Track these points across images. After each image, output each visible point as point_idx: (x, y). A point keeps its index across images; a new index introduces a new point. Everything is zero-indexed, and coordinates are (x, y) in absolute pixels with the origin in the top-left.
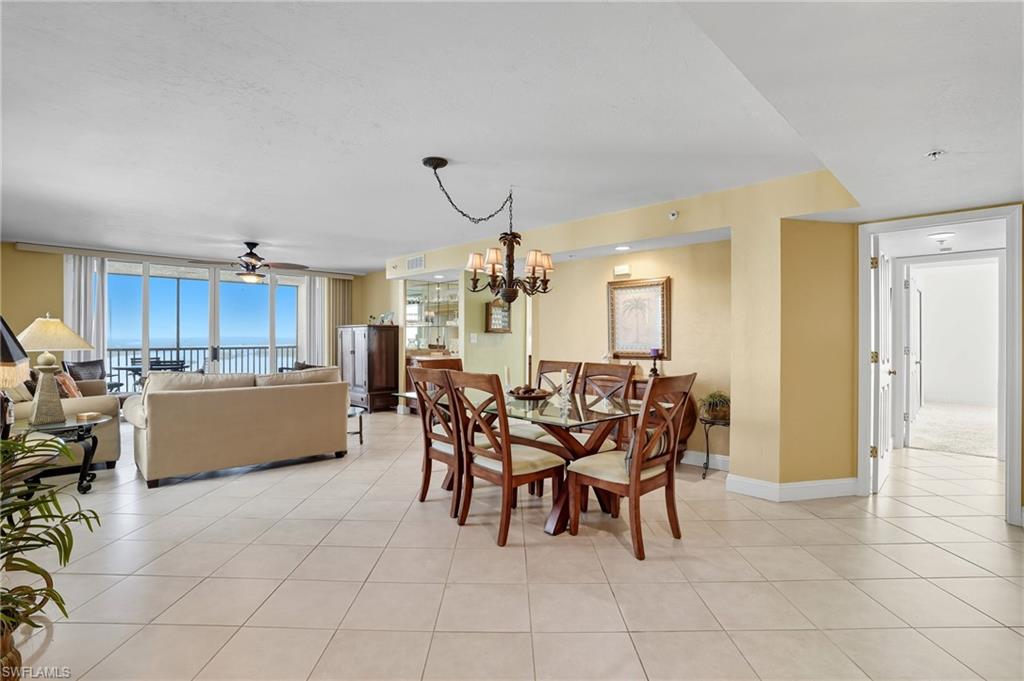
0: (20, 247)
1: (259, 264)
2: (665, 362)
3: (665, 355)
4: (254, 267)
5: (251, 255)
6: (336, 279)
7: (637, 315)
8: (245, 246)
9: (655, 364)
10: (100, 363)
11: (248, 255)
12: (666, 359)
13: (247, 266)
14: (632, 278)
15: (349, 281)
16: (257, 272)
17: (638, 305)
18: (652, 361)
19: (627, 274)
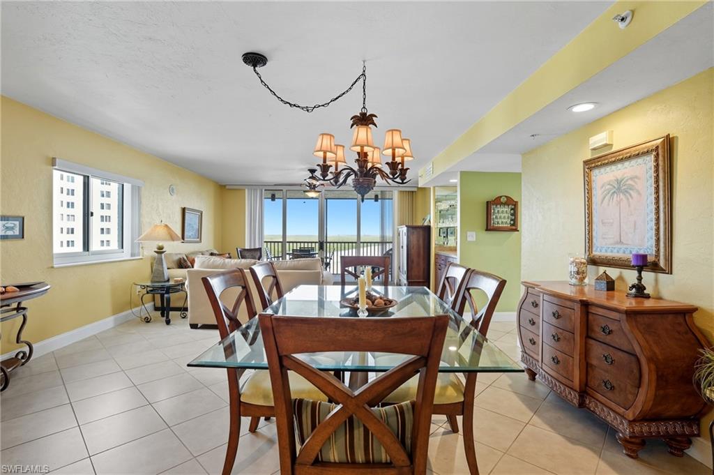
0: (227, 187)
1: (318, 183)
2: (661, 276)
3: (662, 264)
4: (315, 186)
5: (312, 178)
6: (403, 191)
7: (619, 203)
8: (309, 172)
9: (640, 278)
10: (260, 249)
11: (310, 178)
12: (663, 271)
13: (310, 185)
14: (614, 149)
15: (413, 192)
16: (316, 189)
17: (620, 188)
18: (635, 273)
19: (606, 145)
